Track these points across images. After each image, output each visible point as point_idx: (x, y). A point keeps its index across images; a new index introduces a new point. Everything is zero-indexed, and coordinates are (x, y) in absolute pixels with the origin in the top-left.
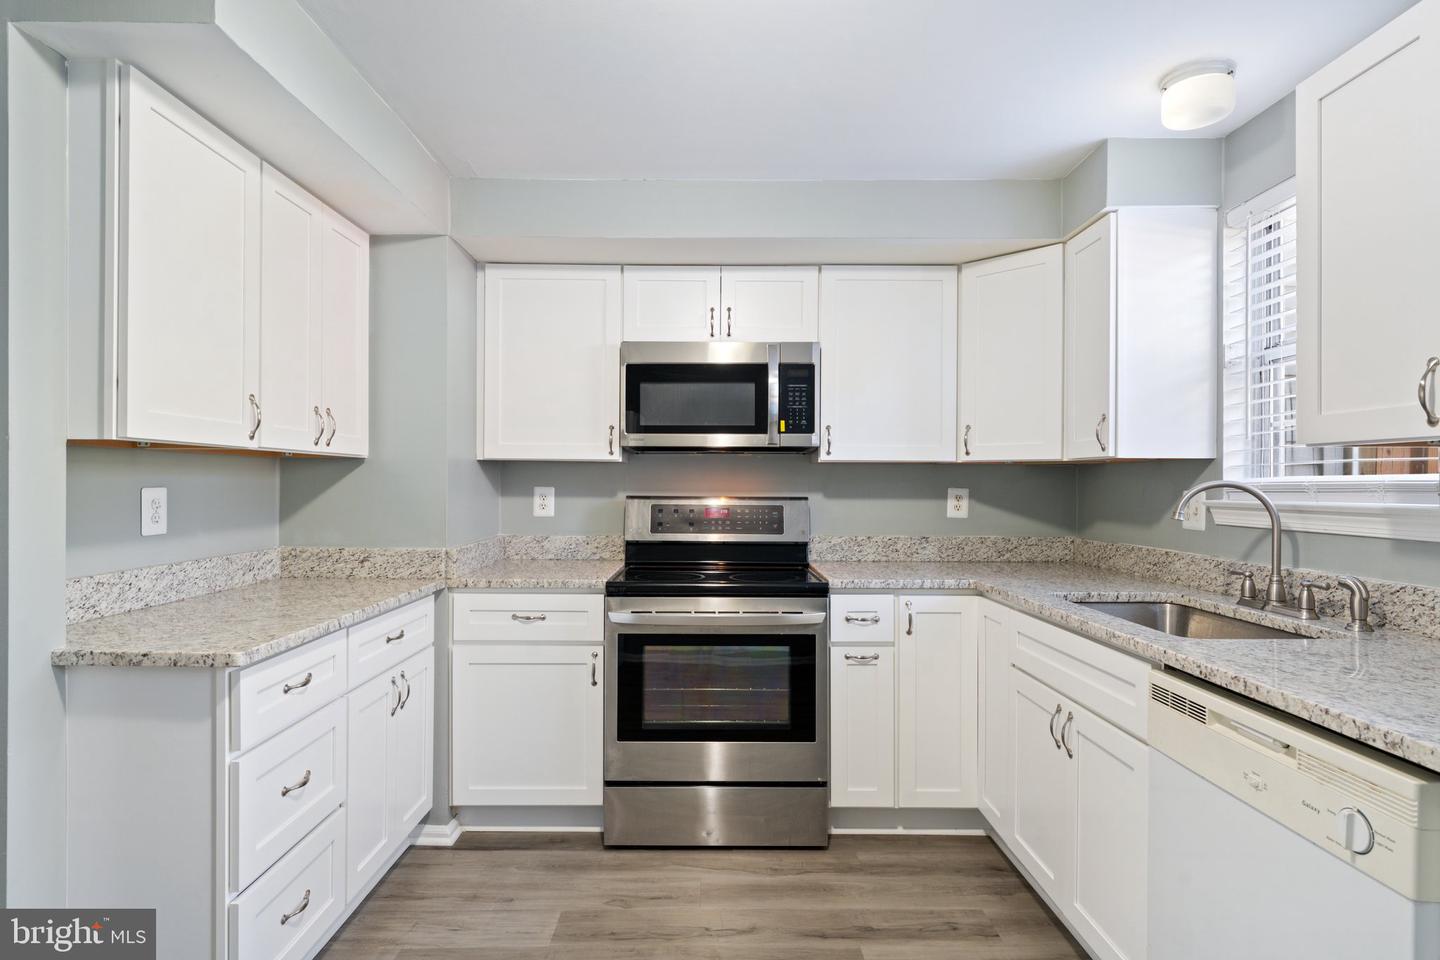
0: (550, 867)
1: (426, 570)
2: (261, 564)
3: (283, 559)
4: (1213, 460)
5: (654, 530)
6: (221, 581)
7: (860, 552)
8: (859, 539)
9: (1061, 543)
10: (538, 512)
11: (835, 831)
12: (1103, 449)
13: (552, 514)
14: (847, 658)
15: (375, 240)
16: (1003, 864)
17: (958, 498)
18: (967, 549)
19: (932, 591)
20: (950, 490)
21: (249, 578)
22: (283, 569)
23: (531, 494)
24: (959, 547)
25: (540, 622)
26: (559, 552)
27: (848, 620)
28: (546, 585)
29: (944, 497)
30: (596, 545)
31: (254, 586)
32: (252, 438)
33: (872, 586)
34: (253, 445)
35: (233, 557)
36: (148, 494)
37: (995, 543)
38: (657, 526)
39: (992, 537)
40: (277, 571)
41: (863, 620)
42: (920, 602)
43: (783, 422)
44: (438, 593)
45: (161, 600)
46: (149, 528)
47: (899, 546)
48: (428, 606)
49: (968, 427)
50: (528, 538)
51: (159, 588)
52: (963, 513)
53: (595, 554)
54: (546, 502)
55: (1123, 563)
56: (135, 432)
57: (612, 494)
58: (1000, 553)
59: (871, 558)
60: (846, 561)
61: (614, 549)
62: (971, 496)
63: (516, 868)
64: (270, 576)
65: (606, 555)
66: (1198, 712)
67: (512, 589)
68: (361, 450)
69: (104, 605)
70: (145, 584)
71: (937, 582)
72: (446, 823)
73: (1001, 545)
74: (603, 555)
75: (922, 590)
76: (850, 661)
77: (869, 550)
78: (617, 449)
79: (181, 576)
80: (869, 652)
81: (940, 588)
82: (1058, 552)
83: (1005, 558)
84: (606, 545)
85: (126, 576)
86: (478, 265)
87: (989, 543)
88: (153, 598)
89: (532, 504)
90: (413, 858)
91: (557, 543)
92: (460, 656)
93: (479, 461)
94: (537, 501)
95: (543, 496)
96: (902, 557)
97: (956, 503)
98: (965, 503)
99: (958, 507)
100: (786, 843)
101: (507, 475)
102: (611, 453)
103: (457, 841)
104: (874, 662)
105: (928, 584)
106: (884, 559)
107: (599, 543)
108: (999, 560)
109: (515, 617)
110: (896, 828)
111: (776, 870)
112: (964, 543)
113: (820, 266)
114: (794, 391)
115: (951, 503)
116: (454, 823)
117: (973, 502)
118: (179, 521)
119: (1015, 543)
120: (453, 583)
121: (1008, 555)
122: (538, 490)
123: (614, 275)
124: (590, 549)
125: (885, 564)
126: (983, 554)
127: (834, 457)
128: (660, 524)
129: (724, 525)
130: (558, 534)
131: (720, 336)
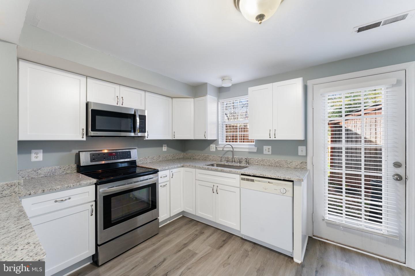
4: (216, 140)
5: (91, 161)
9: (182, 155)
10: (34, 160)
12: (205, 138)
13: (42, 160)
16: (191, 220)
18: (167, 157)
20: (163, 145)
23: (30, 153)
25: (68, 200)
26: (46, 173)
27: (161, 177)
28: (72, 186)
30: (64, 169)
33: (166, 168)
38: (92, 160)
39: (171, 154)
41: (164, 177)
42: (174, 170)
43: (139, 130)
49: (174, 132)
52: (166, 150)
53: (63, 172)
54: (38, 155)
55: (197, 158)
57: (70, 151)
59: (149, 162)
60: (144, 163)
61: (72, 169)
62: (167, 146)
65: (69, 172)
66: (253, 181)
67: (56, 191)
73: (173, 156)
74: (67, 172)
75: (175, 168)
76: (161, 187)
78: (85, 137)
80: (165, 184)
82: (181, 156)
83: (173, 158)
84: (69, 168)
86: (18, 59)
87: (171, 156)
89: (31, 157)
91: (45, 170)
94: (33, 155)
95: (36, 153)
98: (166, 148)
99: (165, 149)
100: (151, 237)
102: (83, 138)
104: (166, 186)
106: (152, 162)
107: (65, 168)
109: (56, 201)
110: (167, 222)
113: (145, 91)
114: (141, 122)
115: (164, 148)
119: (175, 155)
122: (33, 151)
123: (83, 79)
124: (61, 171)
127: (149, 138)
128: (94, 159)
129: (115, 158)
130: (43, 167)
131: (120, 105)
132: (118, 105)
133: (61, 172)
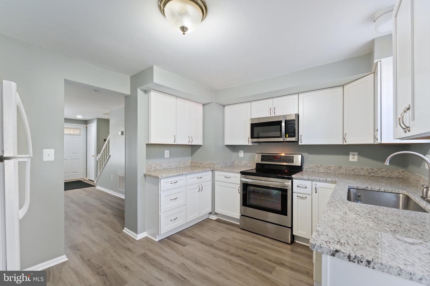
0: (227, 229)
1: (210, 166)
2: (186, 163)
3: (191, 163)
5: (262, 161)
6: (178, 166)
7: (318, 169)
8: (318, 166)
10: (240, 156)
11: (297, 242)
13: (243, 156)
14: (298, 196)
15: (204, 105)
17: (354, 155)
18: (356, 171)
19: (323, 181)
20: (350, 153)
21: (184, 165)
22: (191, 164)
23: (239, 152)
24: (353, 170)
25: (229, 178)
26: (244, 165)
27: (298, 186)
28: (230, 171)
29: (349, 155)
31: (185, 167)
32: (174, 142)
33: (304, 178)
34: (175, 143)
35: (180, 162)
36: (166, 151)
37: (367, 170)
39: (366, 168)
40: (190, 165)
41: (302, 187)
42: (319, 184)
43: (287, 135)
44: (212, 171)
45: (167, 168)
46: (166, 157)
47: (331, 169)
48: (210, 173)
49: (346, 134)
50: (238, 161)
51: (167, 166)
52: (355, 160)
54: (242, 154)
56: (152, 142)
58: (369, 173)
59: (322, 171)
61: (254, 164)
62: (359, 155)
63: (222, 227)
64: (188, 165)
67: (224, 171)
68: (201, 144)
69: (157, 168)
70: (164, 165)
71: (324, 179)
72: (214, 215)
73: (370, 171)
75: (319, 181)
77: (321, 169)
78: (250, 143)
79: (171, 164)
80: (305, 196)
81: (325, 181)
83: (372, 175)
85: (161, 164)
86: (224, 106)
87: (365, 169)
88: (166, 167)
89: (239, 154)
90: (208, 220)
92: (216, 183)
93: (225, 145)
94: (240, 153)
95: (241, 152)
96: (332, 172)
97: (352, 156)
98: (356, 157)
99: (353, 158)
101: (234, 148)
102: (249, 143)
103: (216, 219)
104: (305, 199)
105: (321, 179)
106: (326, 172)
108: (369, 175)
109: (225, 177)
111: (273, 244)
112: (355, 169)
113: (299, 93)
114: (290, 127)
116: (216, 216)
117: (360, 157)
118: (171, 156)
119: (376, 170)
120: (215, 169)
121: (373, 174)
122: (240, 151)
123: (249, 104)
125: (326, 174)
126: (362, 173)
127: (303, 144)
128: (263, 159)
129: (278, 160)
130: (244, 160)
131: (273, 115)
132: (272, 116)
133: (250, 165)
